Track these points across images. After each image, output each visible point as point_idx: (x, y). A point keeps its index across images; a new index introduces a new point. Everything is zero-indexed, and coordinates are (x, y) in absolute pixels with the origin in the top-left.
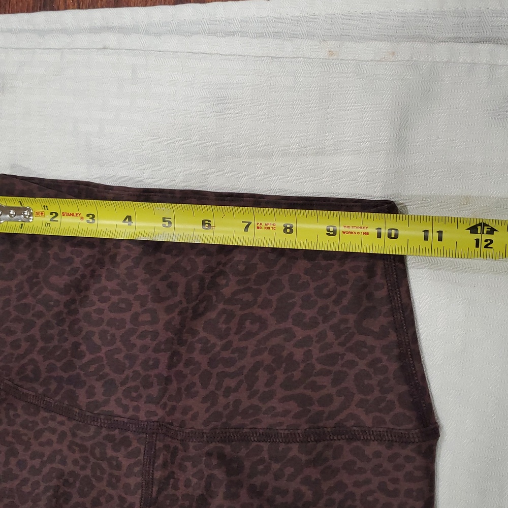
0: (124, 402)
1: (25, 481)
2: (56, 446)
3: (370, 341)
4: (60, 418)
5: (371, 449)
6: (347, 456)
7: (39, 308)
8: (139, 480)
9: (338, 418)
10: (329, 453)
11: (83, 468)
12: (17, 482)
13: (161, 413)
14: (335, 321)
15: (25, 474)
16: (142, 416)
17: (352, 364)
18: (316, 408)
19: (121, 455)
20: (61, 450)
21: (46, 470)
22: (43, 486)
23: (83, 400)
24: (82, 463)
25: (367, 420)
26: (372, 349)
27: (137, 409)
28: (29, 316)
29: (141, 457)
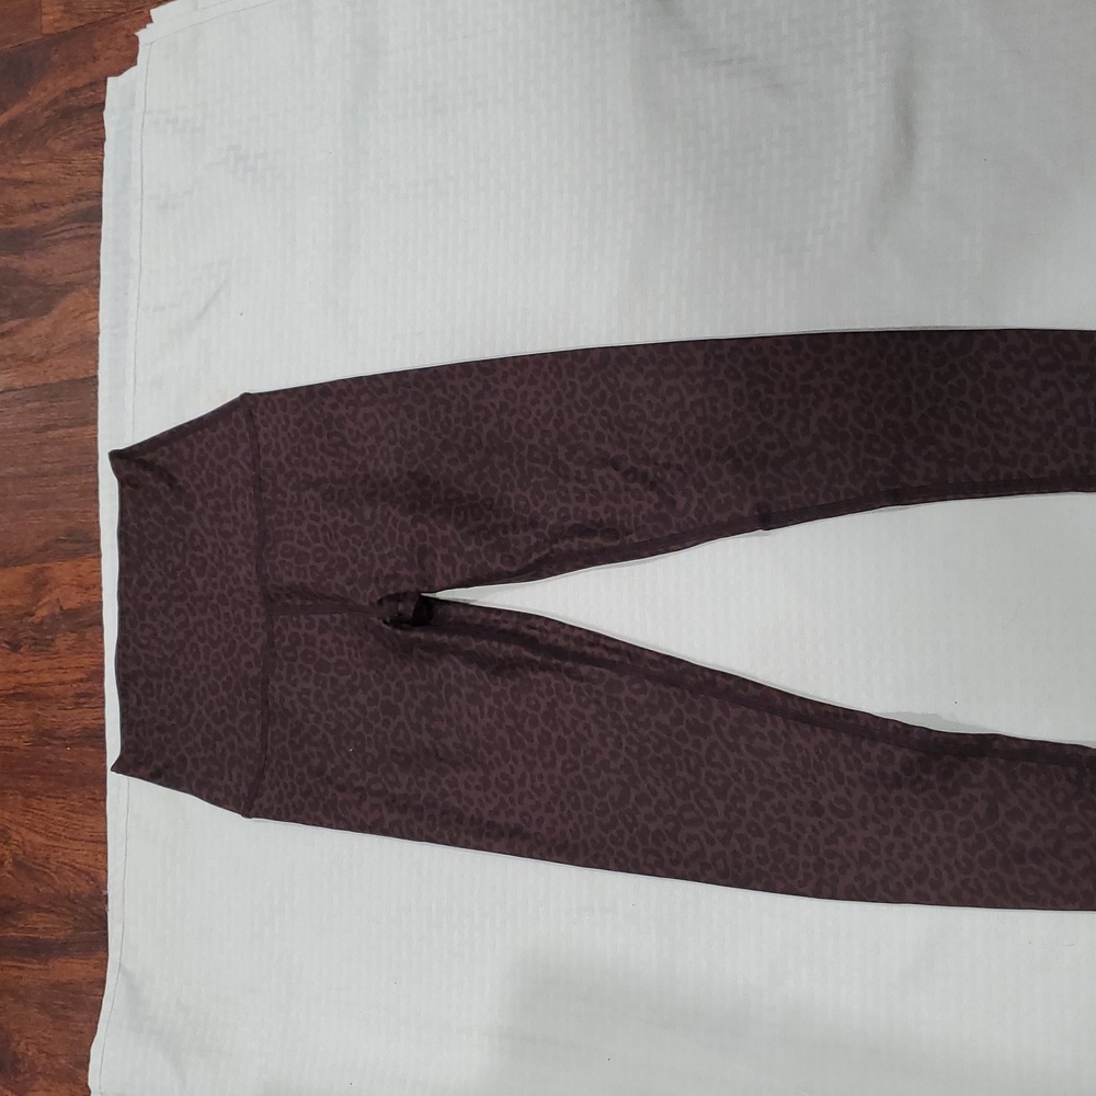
0: (252, 636)
1: (326, 727)
2: (295, 697)
3: (196, 453)
4: (270, 691)
5: (263, 441)
6: (270, 457)
7: (203, 728)
8: (302, 616)
9: (246, 467)
10: (269, 470)
11: (309, 671)
12: (328, 735)
13: (256, 605)
14: (187, 479)
15: (321, 727)
16: (261, 621)
17: (212, 464)
18: (240, 484)
19: (286, 634)
20: (298, 693)
21: (317, 709)
22: (330, 711)
23: (254, 672)
24: (305, 673)
25: (244, 446)
26: (201, 450)
27: (256, 625)
28: (210, 737)
29: (287, 617)
